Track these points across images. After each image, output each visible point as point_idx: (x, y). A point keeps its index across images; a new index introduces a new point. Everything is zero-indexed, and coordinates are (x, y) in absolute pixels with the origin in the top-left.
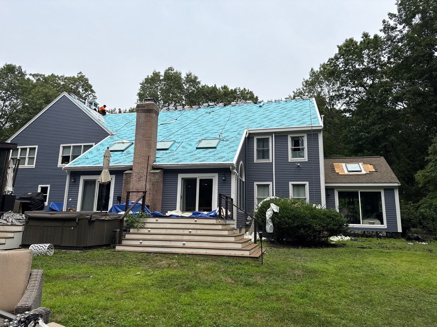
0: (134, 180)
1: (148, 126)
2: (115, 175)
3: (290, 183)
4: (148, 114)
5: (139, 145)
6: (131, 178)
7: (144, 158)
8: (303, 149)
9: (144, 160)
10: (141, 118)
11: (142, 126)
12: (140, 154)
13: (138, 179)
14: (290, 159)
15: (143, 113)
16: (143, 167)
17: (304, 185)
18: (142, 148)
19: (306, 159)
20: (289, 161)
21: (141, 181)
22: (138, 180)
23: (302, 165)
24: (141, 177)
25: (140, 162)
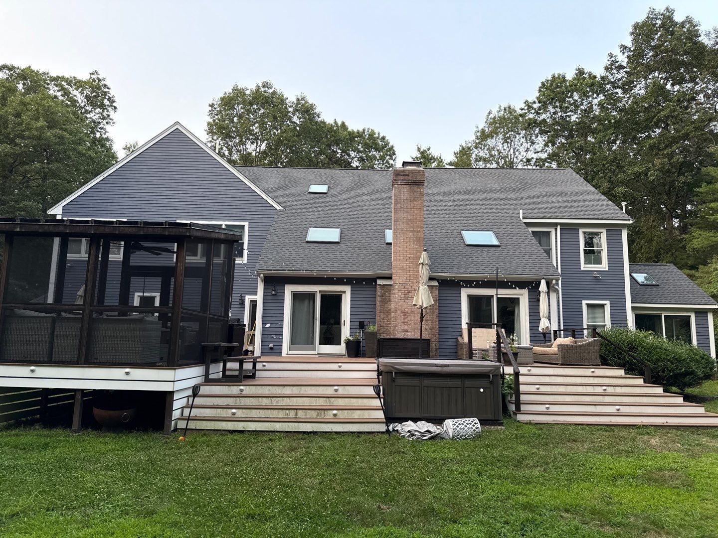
0: (397, 296)
1: (416, 207)
2: (350, 286)
3: (584, 302)
4: (415, 188)
5: (402, 238)
6: (392, 292)
7: (412, 260)
8: (600, 252)
9: (411, 265)
10: (402, 195)
11: (405, 207)
12: (404, 253)
13: (404, 294)
14: (583, 266)
15: (405, 186)
16: (411, 276)
17: (603, 306)
18: (408, 245)
19: (604, 266)
20: (582, 269)
21: (409, 299)
22: (404, 297)
23: (603, 275)
24: (409, 292)
25: (405, 267)
